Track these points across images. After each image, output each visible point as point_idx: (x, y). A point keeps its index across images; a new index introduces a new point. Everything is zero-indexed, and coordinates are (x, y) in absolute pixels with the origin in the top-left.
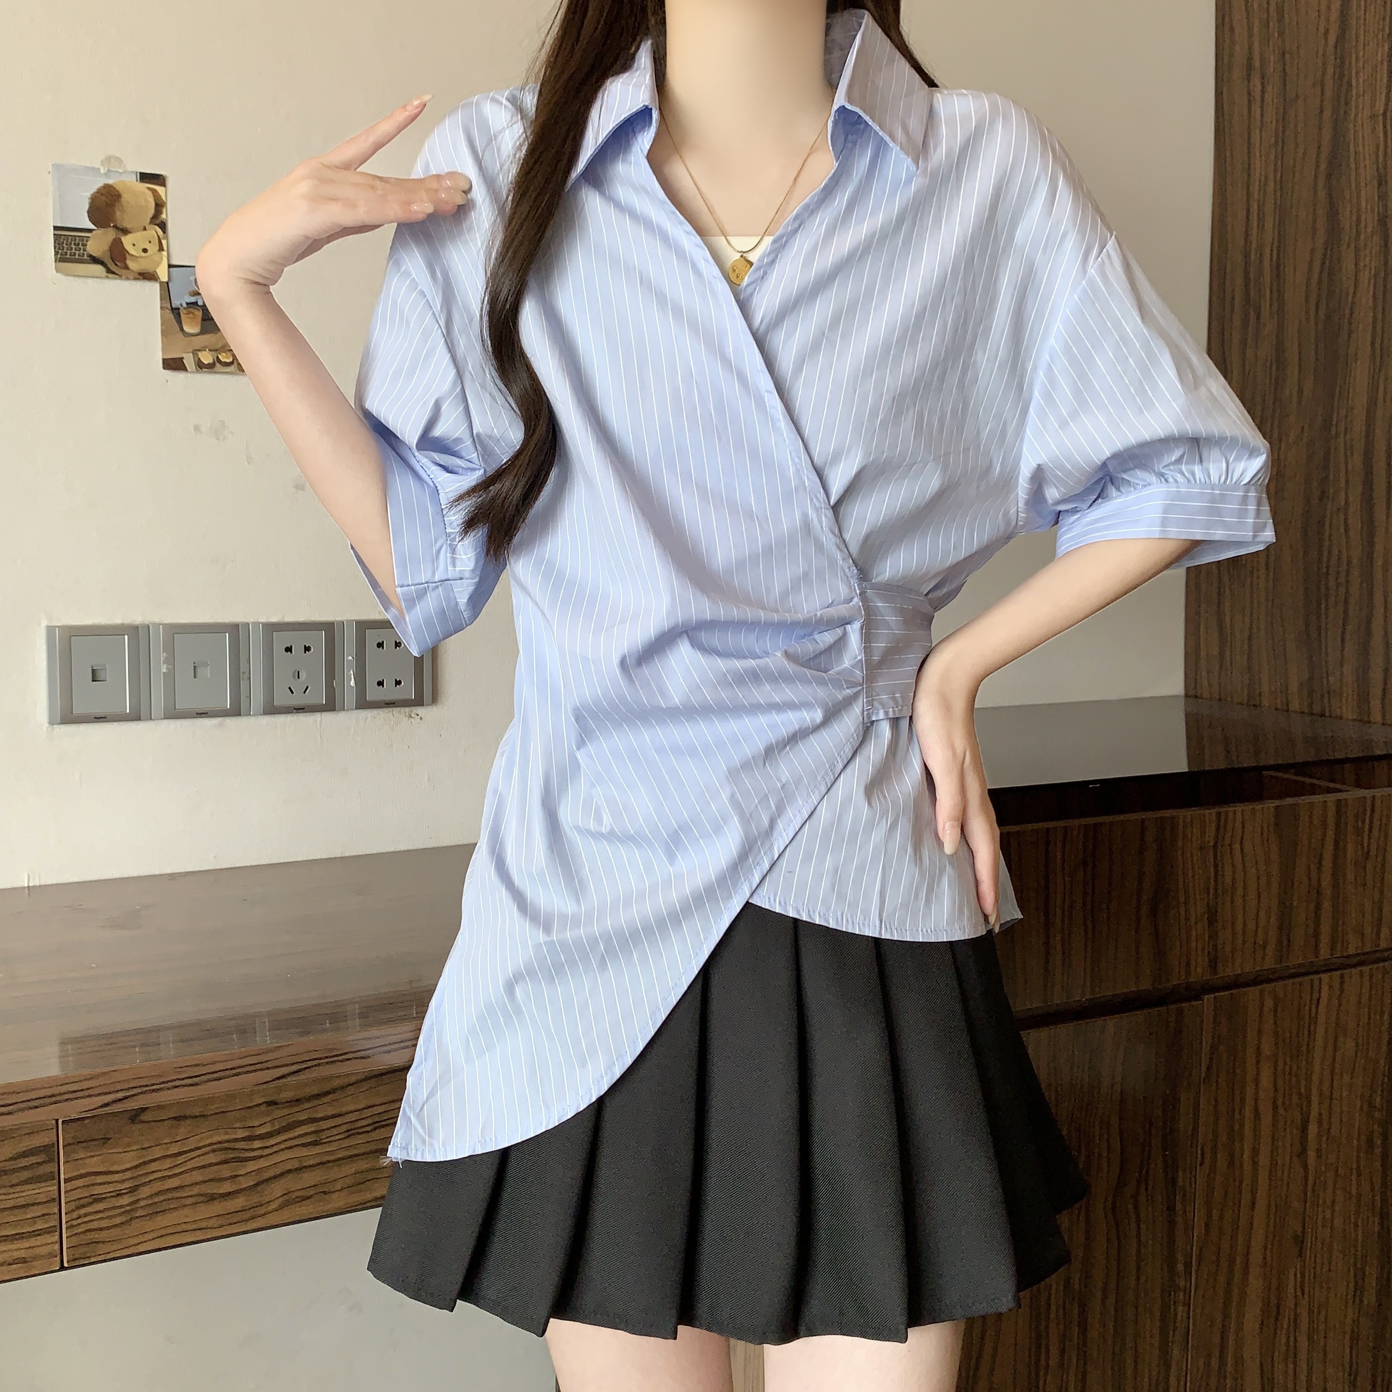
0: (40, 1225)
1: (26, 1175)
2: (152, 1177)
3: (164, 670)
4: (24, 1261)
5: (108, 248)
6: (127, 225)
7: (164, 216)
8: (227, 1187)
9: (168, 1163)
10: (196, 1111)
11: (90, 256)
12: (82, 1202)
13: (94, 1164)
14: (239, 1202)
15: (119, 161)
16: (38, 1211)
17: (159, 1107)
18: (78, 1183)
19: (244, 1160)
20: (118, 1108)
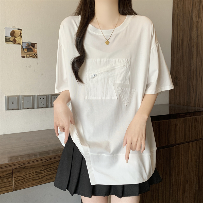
0: (10, 185)
1: (8, 177)
2: (27, 177)
3: (22, 102)
4: (8, 190)
5: (13, 40)
6: (16, 36)
7: (21, 35)
8: (37, 178)
9: (29, 175)
10: (33, 167)
11: (11, 41)
12: (16, 181)
13: (18, 175)
14: (39, 180)
15: (15, 27)
16: (10, 183)
17: (27, 166)
18: (16, 178)
19: (40, 174)
20: (21, 167)
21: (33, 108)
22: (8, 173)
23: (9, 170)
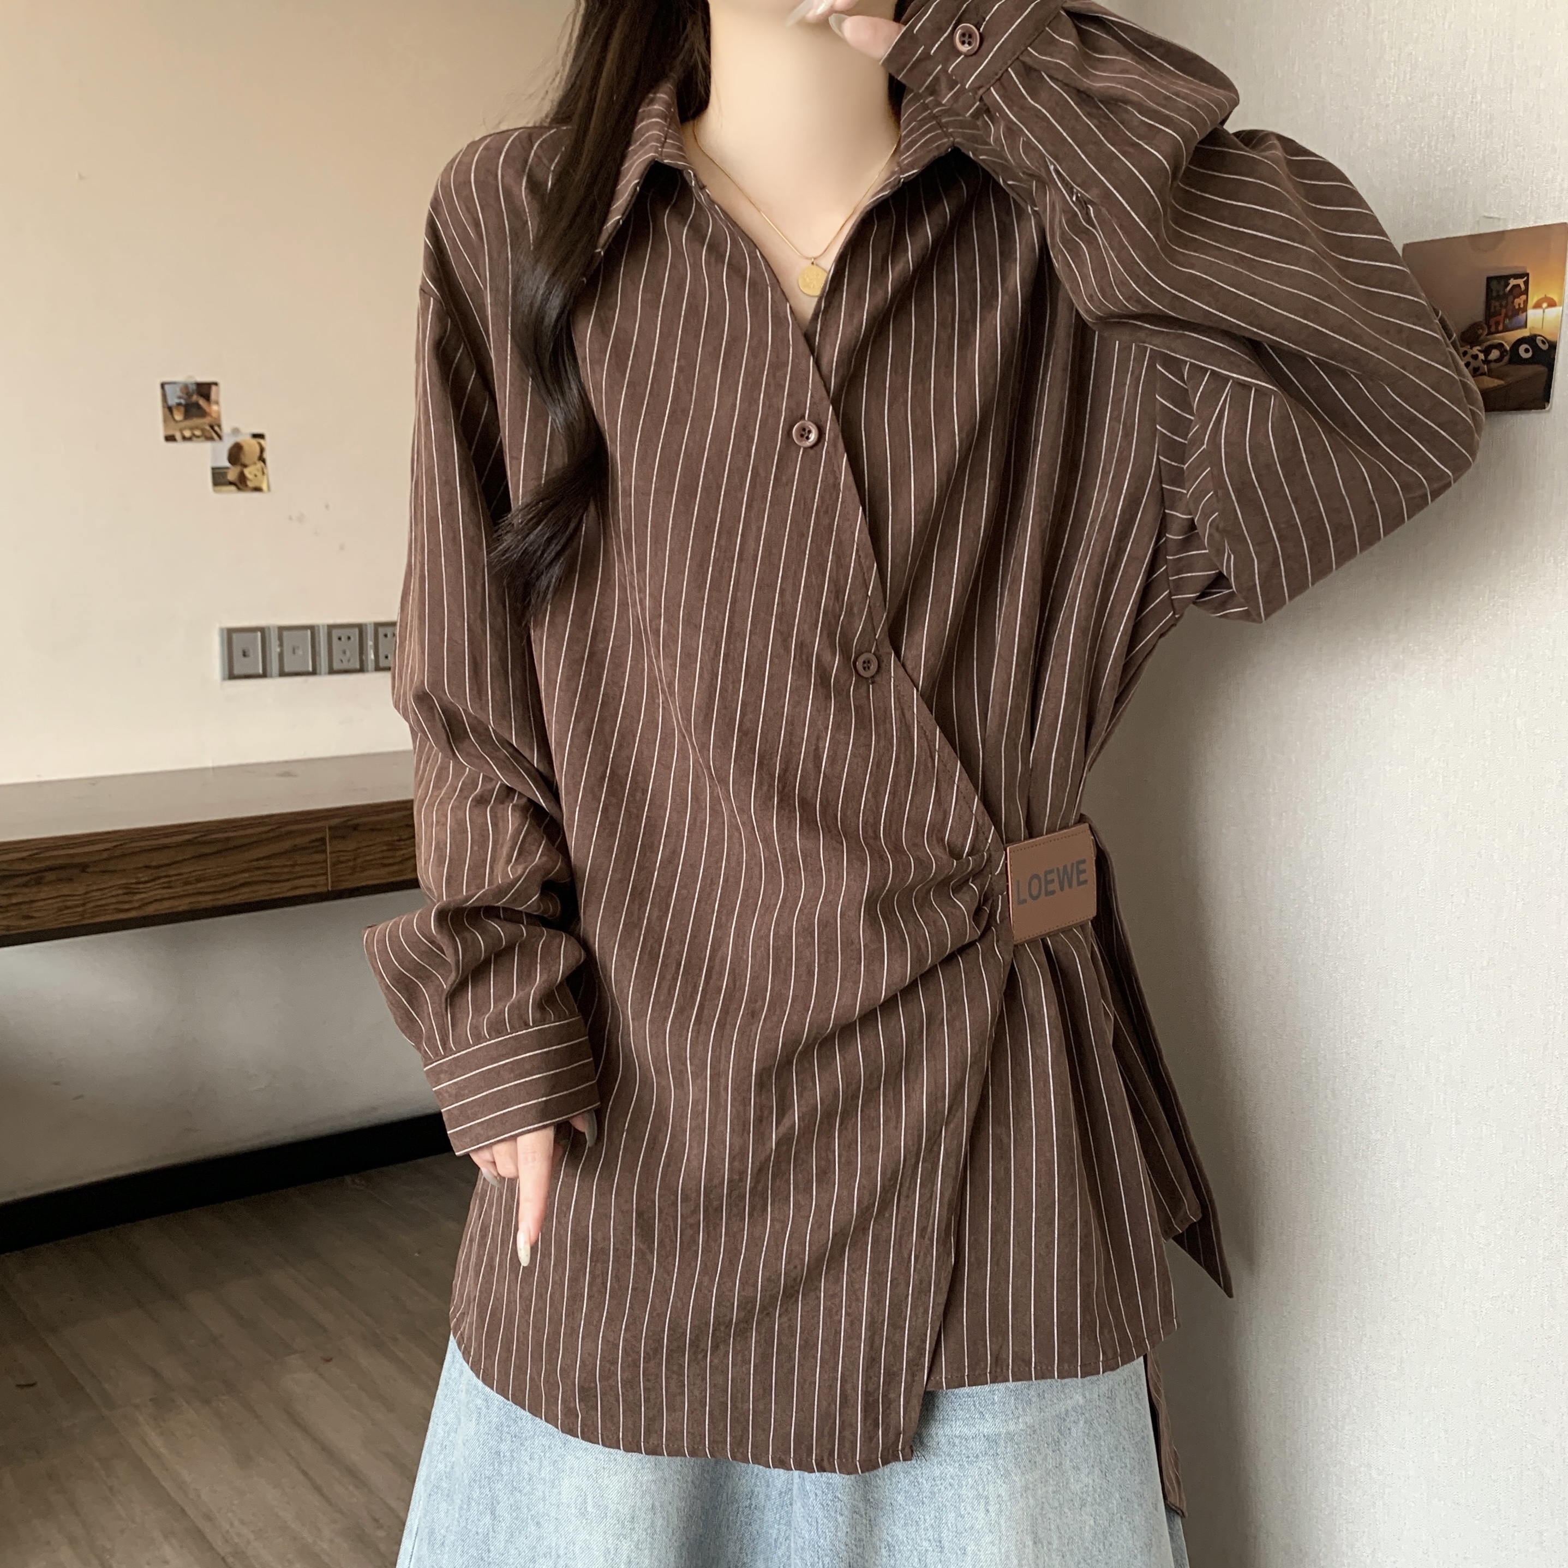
0: (322, 872)
1: (314, 850)
3: (278, 650)
4: (314, 886)
8: (391, 861)
10: (379, 827)
13: (340, 847)
14: (395, 868)
16: (321, 865)
17: (365, 824)
18: (334, 855)
19: (397, 850)
20: (350, 823)
21: (314, 673)
22: (313, 837)
23: (321, 829)
